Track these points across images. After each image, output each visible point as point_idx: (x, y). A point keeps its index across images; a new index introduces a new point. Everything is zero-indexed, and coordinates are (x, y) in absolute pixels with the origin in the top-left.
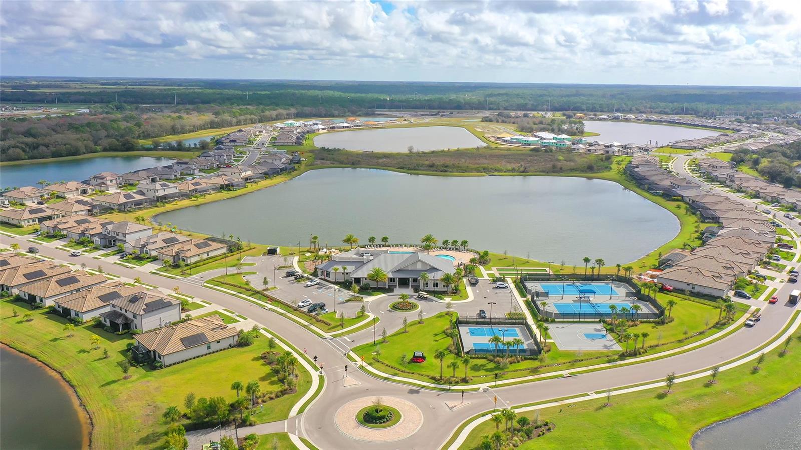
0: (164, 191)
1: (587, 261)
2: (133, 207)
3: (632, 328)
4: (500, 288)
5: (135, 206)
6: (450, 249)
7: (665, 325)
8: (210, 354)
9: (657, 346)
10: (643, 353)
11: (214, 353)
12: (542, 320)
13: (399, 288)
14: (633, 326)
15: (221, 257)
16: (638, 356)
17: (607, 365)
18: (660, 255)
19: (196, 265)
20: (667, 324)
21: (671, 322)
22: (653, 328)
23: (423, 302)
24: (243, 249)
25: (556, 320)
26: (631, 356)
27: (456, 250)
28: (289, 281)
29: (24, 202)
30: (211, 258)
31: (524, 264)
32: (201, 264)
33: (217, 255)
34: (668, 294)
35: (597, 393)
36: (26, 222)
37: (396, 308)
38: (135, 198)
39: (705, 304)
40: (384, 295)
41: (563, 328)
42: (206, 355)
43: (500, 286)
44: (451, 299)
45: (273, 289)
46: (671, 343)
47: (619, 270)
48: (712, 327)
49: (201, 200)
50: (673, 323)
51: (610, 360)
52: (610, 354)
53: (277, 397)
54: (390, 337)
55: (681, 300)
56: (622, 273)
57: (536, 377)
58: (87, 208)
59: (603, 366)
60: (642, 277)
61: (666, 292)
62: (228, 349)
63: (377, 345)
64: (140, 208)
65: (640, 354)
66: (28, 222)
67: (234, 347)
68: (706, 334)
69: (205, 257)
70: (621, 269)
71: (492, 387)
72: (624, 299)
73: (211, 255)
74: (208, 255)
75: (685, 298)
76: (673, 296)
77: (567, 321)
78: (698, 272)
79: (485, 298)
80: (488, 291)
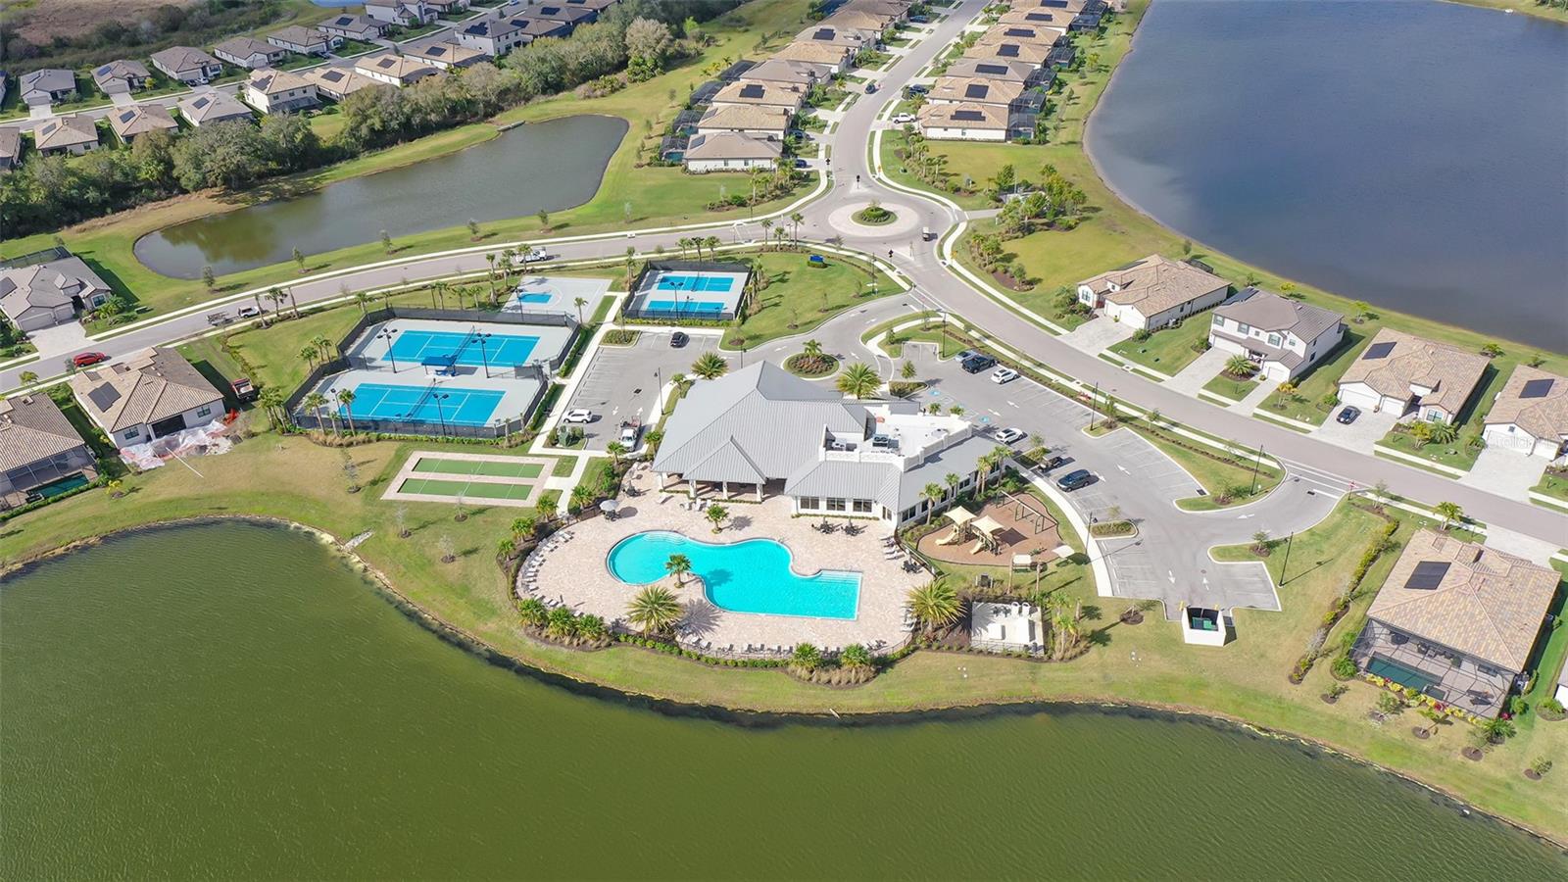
79: (638, 391)
80: (615, 412)
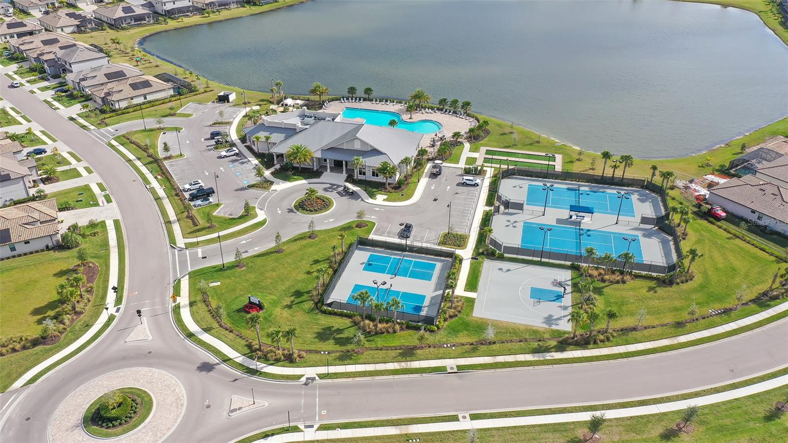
0: (174, 4)
1: (606, 155)
2: (133, 23)
3: (616, 286)
4: (467, 184)
5: (135, 22)
6: (446, 111)
7: (674, 286)
8: (14, 257)
9: (634, 329)
10: (602, 341)
11: (20, 256)
12: (485, 253)
13: (331, 171)
14: (618, 282)
15: (161, 102)
16: (591, 346)
17: (529, 357)
18: (743, 147)
19: (124, 112)
20: (678, 284)
21: (687, 281)
22: (651, 289)
23: (345, 199)
24: (198, 91)
25: (506, 255)
26: (578, 345)
27: (455, 112)
28: (207, 146)
29: (30, 11)
30: (150, 102)
31: (531, 144)
32: (131, 110)
33: (156, 98)
34: (713, 223)
35: (474, 417)
36: (3, 38)
37: (301, 206)
38: (135, 12)
39: (764, 251)
40: (304, 181)
41: (509, 270)
42: (8, 258)
43: (468, 182)
44: (385, 197)
45: (177, 156)
46: (662, 326)
47: (654, 175)
48: (750, 301)
49: (213, 17)
50: (690, 282)
51: (541, 347)
52: (546, 336)
53: (24, 348)
54: (254, 257)
55: (728, 238)
56: (658, 180)
57: (404, 365)
58: (77, 22)
59: (521, 358)
60: (693, 186)
61: (711, 219)
62: (43, 251)
63: (225, 270)
64: (141, 24)
65: (595, 343)
66: (6, 38)
67: (52, 249)
68: (733, 314)
69: (141, 100)
70: (657, 172)
71: (322, 376)
72: (636, 225)
73: (149, 98)
74: (145, 98)
75: (738, 234)
76: (720, 227)
77: (523, 259)
78: (777, 192)
79: (435, 200)
80: (449, 187)
